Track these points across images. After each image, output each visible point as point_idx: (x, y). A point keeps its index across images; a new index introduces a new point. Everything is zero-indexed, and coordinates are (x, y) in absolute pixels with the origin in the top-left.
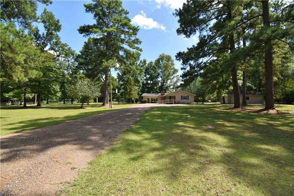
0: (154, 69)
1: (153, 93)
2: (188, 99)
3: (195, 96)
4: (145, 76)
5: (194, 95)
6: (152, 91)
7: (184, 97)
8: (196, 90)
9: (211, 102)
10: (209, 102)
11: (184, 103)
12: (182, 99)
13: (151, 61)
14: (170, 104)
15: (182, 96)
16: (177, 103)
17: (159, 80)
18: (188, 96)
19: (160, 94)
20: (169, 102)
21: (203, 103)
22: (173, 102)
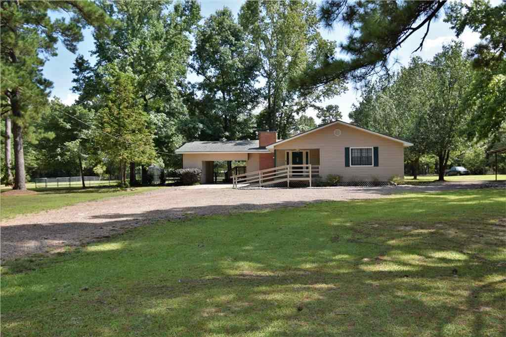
0: (231, 38)
1: (229, 139)
2: (376, 164)
3: (406, 148)
4: (201, 71)
5: (402, 144)
6: (227, 134)
7: (356, 154)
8: (410, 124)
9: (466, 174)
10: (460, 174)
11: (357, 180)
12: (347, 165)
13: (221, 9)
14: (294, 185)
15: (347, 149)
16: (324, 179)
17: (257, 86)
18: (376, 149)
19: (256, 144)
20: (288, 180)
21: (441, 179)
22: (310, 179)
